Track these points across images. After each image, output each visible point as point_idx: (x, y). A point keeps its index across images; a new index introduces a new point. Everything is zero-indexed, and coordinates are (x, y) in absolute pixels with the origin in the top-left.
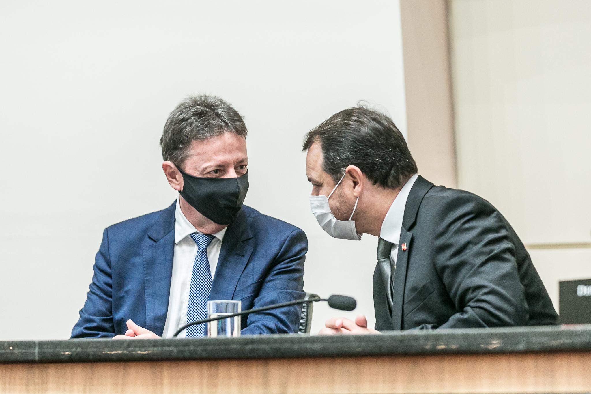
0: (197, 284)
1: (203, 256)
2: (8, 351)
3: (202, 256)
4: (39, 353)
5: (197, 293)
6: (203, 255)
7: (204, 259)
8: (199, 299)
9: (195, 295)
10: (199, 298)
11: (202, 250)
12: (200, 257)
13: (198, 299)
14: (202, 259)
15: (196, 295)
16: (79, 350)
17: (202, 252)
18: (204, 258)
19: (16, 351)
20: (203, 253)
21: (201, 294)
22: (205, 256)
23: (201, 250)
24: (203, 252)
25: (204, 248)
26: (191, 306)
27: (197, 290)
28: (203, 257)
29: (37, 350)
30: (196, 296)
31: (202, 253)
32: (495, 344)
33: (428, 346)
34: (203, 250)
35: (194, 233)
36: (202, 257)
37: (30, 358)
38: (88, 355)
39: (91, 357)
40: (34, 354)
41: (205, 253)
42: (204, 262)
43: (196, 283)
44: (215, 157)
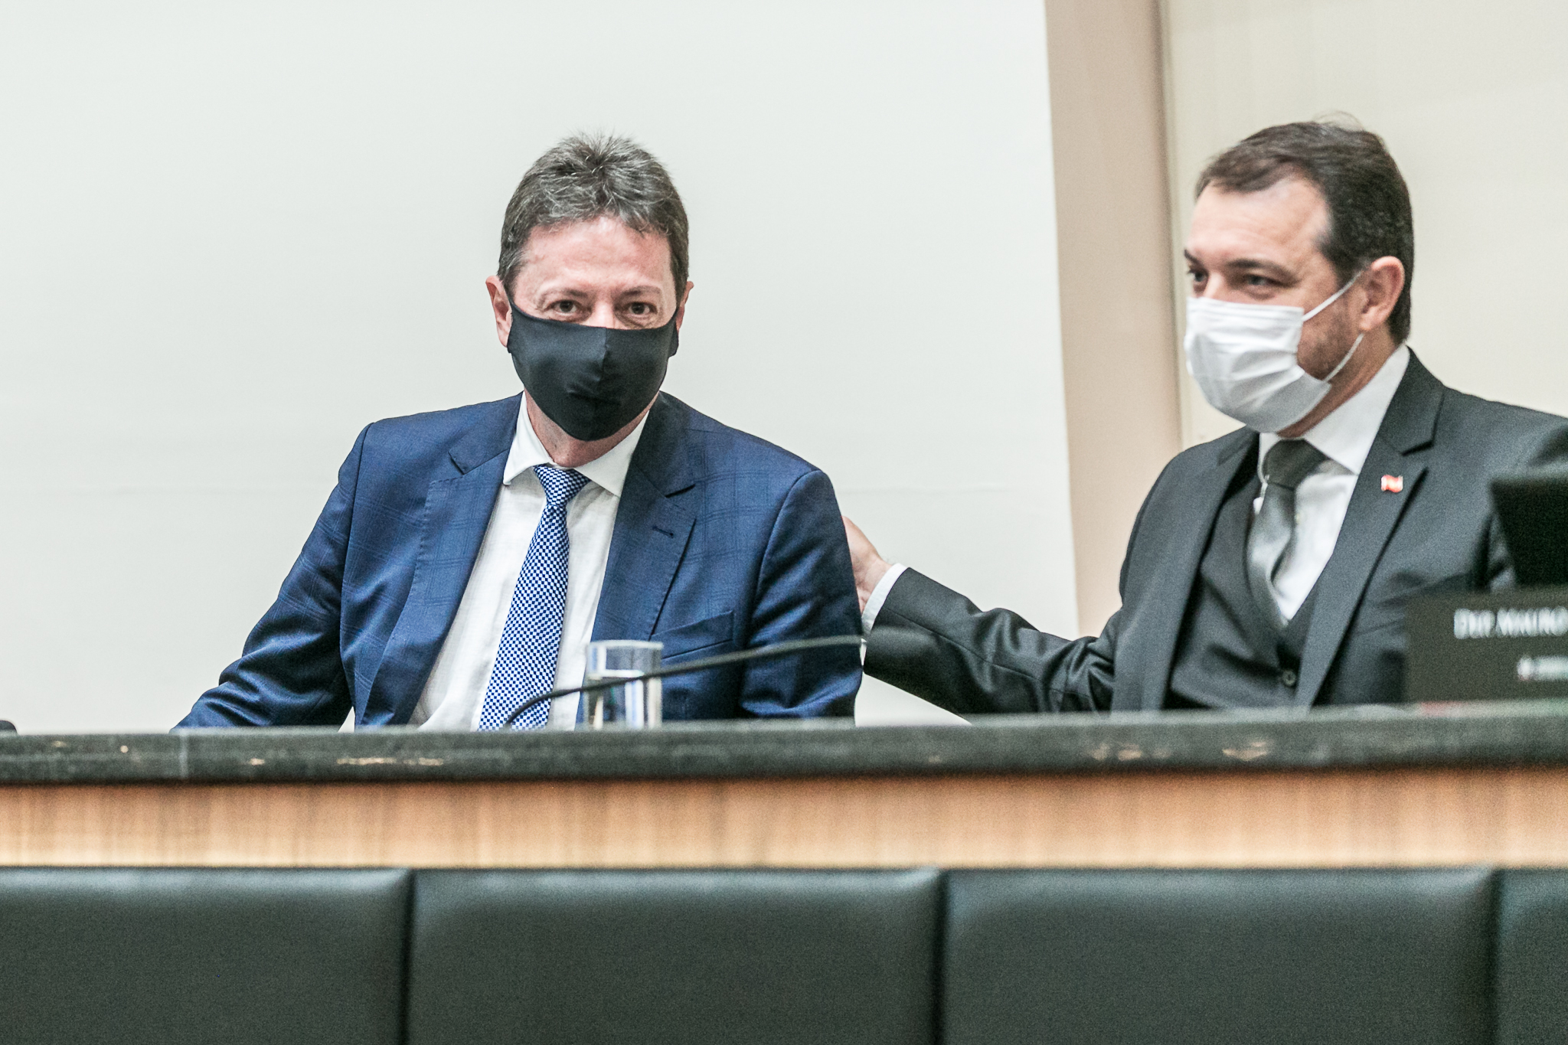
0: (530, 585)
1: (554, 521)
2: (115, 756)
3: (551, 520)
4: (189, 762)
5: (526, 605)
6: (554, 518)
7: (556, 528)
8: (530, 619)
9: (523, 608)
10: (531, 616)
11: (552, 508)
12: (547, 523)
13: (527, 619)
14: (550, 527)
15: (526, 609)
16: (283, 755)
17: (552, 511)
18: (557, 525)
19: (137, 757)
20: (555, 515)
21: (536, 607)
22: (557, 521)
23: (550, 507)
24: (555, 511)
25: (558, 502)
26: (510, 632)
27: (528, 598)
28: (554, 524)
29: (183, 756)
30: (525, 612)
31: (552, 514)
32: (1257, 750)
33: (1101, 753)
34: (555, 508)
35: (543, 465)
36: (550, 524)
37: (168, 773)
38: (304, 767)
39: (310, 773)
40: (176, 764)
41: (558, 515)
42: (555, 534)
43: (528, 582)
44: (566, 270)
